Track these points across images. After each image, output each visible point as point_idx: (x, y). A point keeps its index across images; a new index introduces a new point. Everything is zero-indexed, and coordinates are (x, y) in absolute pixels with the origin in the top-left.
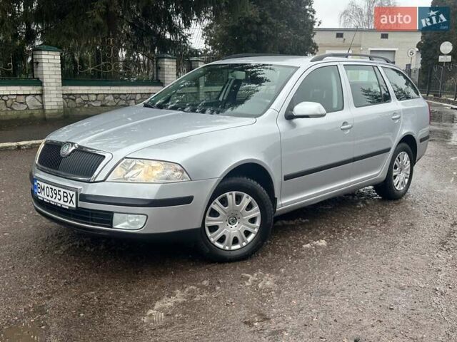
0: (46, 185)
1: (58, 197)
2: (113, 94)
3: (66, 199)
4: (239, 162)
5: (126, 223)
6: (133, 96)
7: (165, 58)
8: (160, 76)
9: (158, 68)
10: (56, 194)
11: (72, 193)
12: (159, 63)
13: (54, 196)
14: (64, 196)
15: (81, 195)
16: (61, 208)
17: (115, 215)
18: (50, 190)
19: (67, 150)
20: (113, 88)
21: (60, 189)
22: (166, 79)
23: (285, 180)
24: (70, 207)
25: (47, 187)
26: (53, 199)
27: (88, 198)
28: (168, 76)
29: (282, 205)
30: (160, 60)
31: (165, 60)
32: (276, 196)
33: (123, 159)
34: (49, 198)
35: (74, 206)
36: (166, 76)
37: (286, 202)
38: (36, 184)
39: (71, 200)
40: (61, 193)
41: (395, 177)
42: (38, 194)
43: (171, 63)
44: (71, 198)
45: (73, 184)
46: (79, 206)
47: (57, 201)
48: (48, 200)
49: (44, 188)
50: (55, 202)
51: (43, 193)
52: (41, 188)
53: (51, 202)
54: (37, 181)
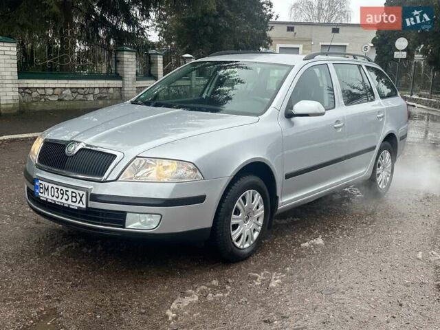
0: (50, 185)
1: (65, 197)
2: (70, 88)
3: (74, 199)
4: (247, 161)
5: (138, 224)
6: (91, 90)
7: (124, 51)
8: (119, 69)
9: (117, 61)
10: (63, 194)
11: (81, 193)
12: (118, 56)
13: (61, 196)
14: (72, 196)
15: (92, 195)
16: (69, 208)
17: (128, 214)
18: (56, 190)
19: (73, 150)
20: (71, 82)
21: (67, 189)
22: (125, 73)
23: (286, 178)
24: (79, 208)
25: (52, 187)
26: (59, 200)
27: (99, 198)
28: (128, 70)
29: (282, 204)
30: (119, 53)
31: (125, 52)
32: (278, 195)
33: (135, 158)
34: (54, 199)
35: (84, 206)
36: (125, 69)
37: (286, 201)
38: (37, 184)
39: (81, 200)
40: (69, 193)
41: (379, 175)
42: (40, 194)
43: (131, 56)
44: (81, 198)
45: (82, 184)
46: (89, 206)
47: (63, 201)
48: (52, 200)
49: (48, 188)
50: (61, 203)
51: (46, 193)
52: (44, 188)
53: (56, 203)
54: (39, 181)
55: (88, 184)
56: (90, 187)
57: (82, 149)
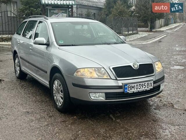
1: (144, 87)
11: (151, 82)
13: (142, 87)
14: (147, 85)
26: (141, 89)
35: (152, 87)
39: (151, 85)
40: (146, 85)
44: (151, 84)
48: (137, 91)
49: (134, 86)
50: (142, 90)
51: (133, 89)
52: (131, 88)
53: (140, 91)
54: (128, 85)
55: (151, 78)
56: (152, 79)
57: (140, 65)
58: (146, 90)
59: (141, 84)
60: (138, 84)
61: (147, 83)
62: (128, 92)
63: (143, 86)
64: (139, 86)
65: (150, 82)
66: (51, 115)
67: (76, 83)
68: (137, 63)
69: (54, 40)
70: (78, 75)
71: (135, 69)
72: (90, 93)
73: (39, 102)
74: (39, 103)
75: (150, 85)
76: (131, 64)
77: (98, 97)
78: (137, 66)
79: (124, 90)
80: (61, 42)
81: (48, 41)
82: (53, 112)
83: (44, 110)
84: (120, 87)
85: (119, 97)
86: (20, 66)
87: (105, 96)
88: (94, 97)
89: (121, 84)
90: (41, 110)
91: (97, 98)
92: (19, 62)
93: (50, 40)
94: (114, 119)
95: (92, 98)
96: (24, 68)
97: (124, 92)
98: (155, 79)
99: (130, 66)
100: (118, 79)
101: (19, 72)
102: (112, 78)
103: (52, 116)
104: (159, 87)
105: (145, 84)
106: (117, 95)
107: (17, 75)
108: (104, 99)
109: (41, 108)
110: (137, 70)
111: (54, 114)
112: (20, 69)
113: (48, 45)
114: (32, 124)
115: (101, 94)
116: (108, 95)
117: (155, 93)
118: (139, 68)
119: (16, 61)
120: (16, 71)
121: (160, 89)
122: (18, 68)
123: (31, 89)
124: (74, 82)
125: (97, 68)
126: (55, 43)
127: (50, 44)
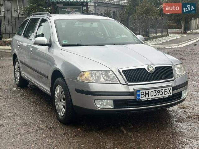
0: (150, 91)
1: (161, 93)
3: (166, 93)
11: (170, 88)
24: (169, 96)
34: (154, 97)
35: (171, 94)
38: (139, 93)
39: (170, 92)
42: (141, 98)
44: (170, 91)
47: (160, 96)
48: (152, 98)
49: (148, 93)
50: (158, 97)
51: (147, 96)
52: (145, 94)
53: (155, 99)
54: (141, 91)
55: (169, 83)
56: (171, 84)
57: (156, 68)
58: (163, 97)
59: (157, 90)
60: (153, 90)
61: (165, 89)
62: (141, 100)
63: (159, 93)
64: (154, 92)
65: (168, 88)
66: (51, 127)
67: (79, 89)
68: (152, 65)
69: (57, 40)
70: (82, 80)
71: (149, 73)
72: (96, 101)
73: (39, 112)
74: (39, 114)
75: (168, 91)
76: (146, 67)
77: (106, 105)
78: (152, 68)
79: (136, 97)
80: (65, 42)
81: (50, 41)
82: (54, 123)
83: (43, 121)
84: (131, 94)
85: (130, 105)
86: (20, 72)
87: (114, 104)
88: (101, 105)
89: (132, 90)
90: (41, 121)
91: (104, 106)
92: (19, 67)
93: (52, 40)
94: (125, 132)
95: (98, 106)
96: (24, 74)
97: (136, 99)
98: (175, 84)
99: (144, 69)
100: (129, 84)
101: (19, 78)
102: (122, 83)
103: (53, 127)
104: (180, 94)
105: (162, 90)
106: (127, 102)
107: (17, 82)
108: (112, 108)
109: (41, 119)
110: (152, 73)
111: (55, 126)
112: (20, 75)
113: (50, 45)
114: (28, 136)
115: (108, 101)
116: (116, 103)
117: (175, 101)
118: (154, 72)
119: (16, 66)
120: (15, 77)
121: (182, 97)
122: (18, 74)
123: (31, 97)
124: (77, 88)
125: (105, 71)
126: (58, 43)
127: (53, 44)
